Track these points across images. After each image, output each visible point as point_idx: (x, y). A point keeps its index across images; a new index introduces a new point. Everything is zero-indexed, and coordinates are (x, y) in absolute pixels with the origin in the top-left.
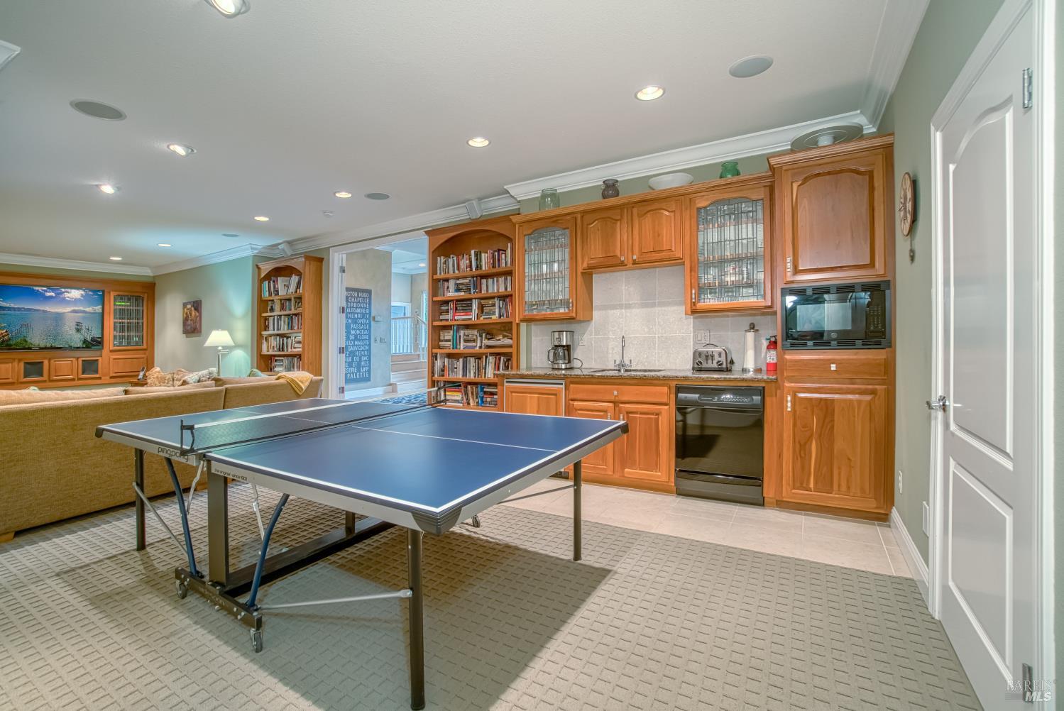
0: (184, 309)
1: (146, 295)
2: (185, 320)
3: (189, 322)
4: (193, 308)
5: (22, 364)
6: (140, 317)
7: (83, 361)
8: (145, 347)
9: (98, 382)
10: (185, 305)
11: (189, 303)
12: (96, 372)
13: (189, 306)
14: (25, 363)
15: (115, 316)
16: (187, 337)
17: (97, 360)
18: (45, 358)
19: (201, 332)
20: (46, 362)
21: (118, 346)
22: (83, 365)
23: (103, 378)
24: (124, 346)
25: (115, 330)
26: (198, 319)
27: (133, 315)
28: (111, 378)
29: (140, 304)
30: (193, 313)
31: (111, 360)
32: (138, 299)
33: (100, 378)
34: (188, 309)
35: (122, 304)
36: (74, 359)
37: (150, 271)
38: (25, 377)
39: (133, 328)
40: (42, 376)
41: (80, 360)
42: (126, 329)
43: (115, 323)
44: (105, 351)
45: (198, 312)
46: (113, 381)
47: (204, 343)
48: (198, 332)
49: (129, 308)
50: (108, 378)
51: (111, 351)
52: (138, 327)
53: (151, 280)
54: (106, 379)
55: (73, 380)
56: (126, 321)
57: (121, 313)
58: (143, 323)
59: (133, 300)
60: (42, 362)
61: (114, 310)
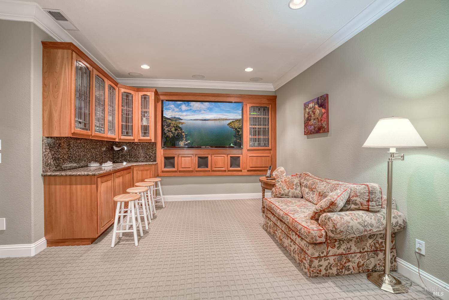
0: (305, 109)
1: (270, 105)
2: (307, 121)
3: (312, 122)
4: (317, 106)
5: (197, 158)
6: (267, 123)
7: (231, 157)
8: (270, 147)
9: (240, 173)
10: (306, 105)
11: (312, 101)
12: (239, 166)
13: (311, 105)
14: (198, 157)
15: (250, 123)
16: (308, 138)
17: (239, 157)
18: (209, 154)
19: (328, 131)
20: (209, 157)
21: (252, 146)
22: (231, 160)
23: (243, 171)
24: (257, 146)
25: (250, 134)
26: (325, 116)
27: (262, 123)
28: (248, 171)
29: (267, 113)
30: (317, 111)
31: (248, 157)
32: (265, 109)
33: (241, 171)
34: (310, 108)
35: (254, 114)
36: (225, 156)
37: (272, 87)
38: (198, 168)
39: (262, 133)
40: (207, 167)
41: (229, 156)
42: (257, 133)
43: (250, 128)
44: (245, 150)
45: (325, 108)
46: (249, 173)
47: (363, 145)
48: (324, 132)
49: (259, 116)
50: (246, 171)
51: (248, 150)
52: (265, 132)
53: (273, 94)
54: (245, 172)
55: (225, 171)
56: (257, 127)
57: (254, 120)
58: (268, 128)
59: (262, 110)
60: (207, 157)
61: (250, 118)
